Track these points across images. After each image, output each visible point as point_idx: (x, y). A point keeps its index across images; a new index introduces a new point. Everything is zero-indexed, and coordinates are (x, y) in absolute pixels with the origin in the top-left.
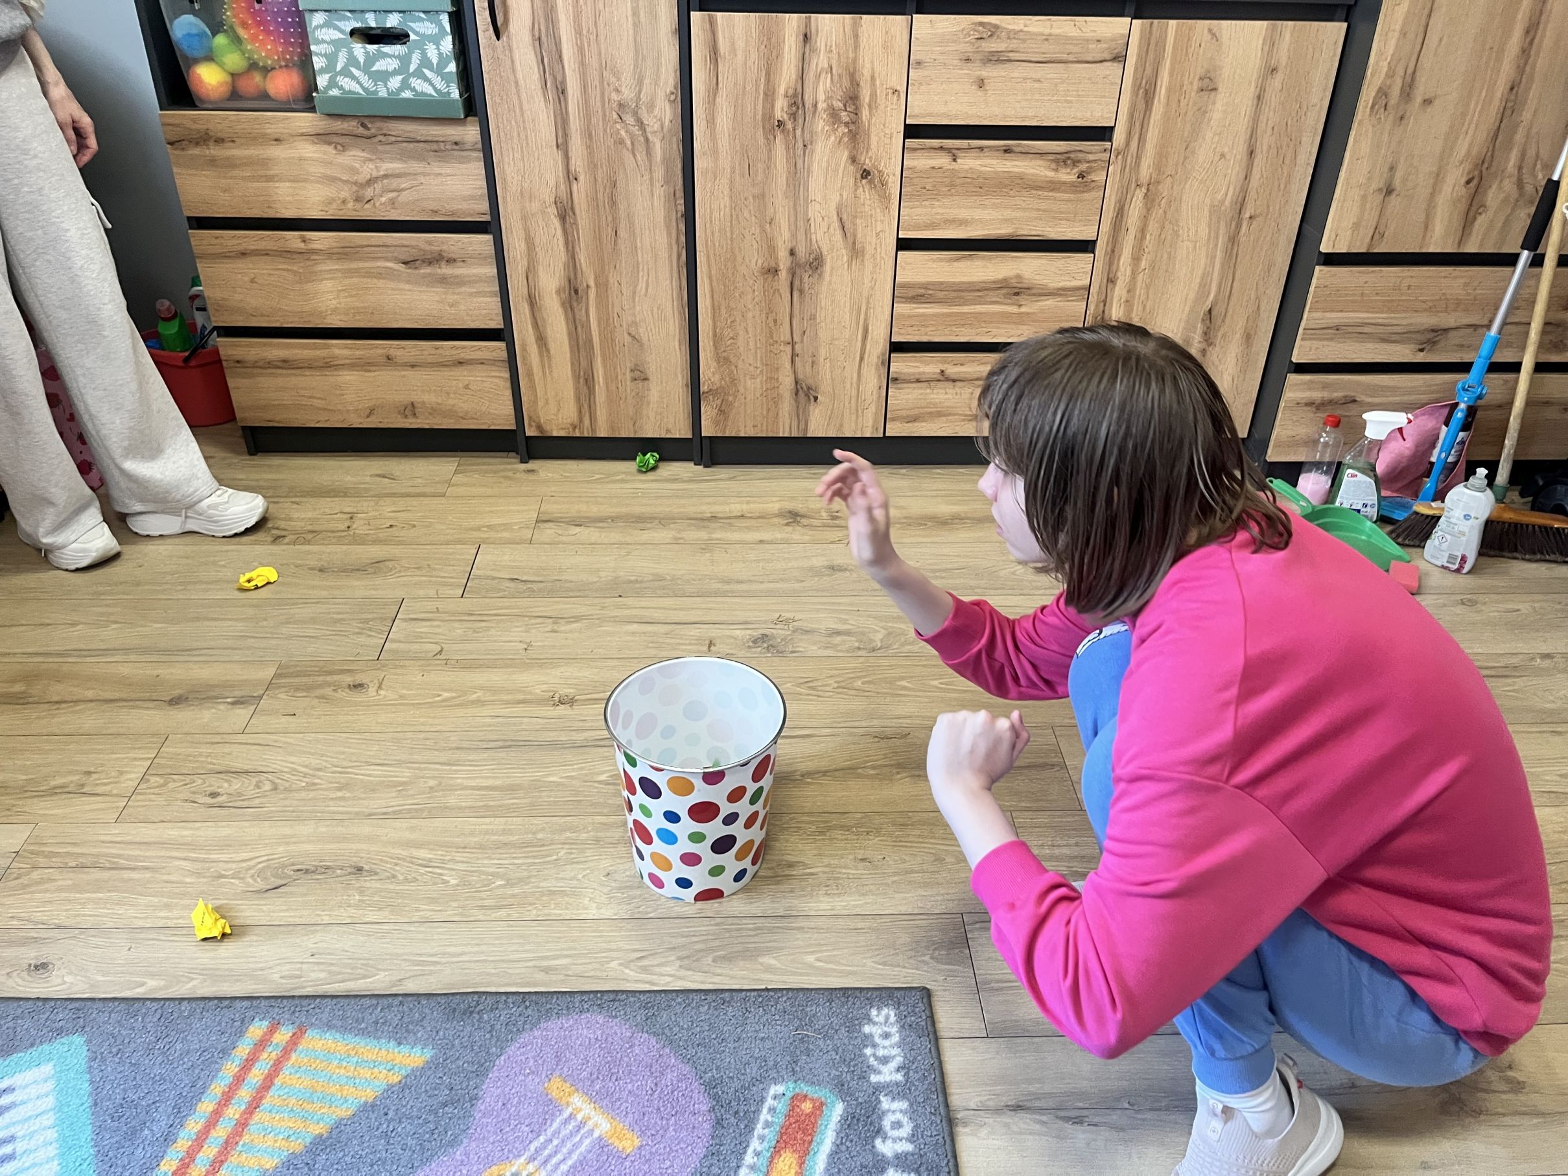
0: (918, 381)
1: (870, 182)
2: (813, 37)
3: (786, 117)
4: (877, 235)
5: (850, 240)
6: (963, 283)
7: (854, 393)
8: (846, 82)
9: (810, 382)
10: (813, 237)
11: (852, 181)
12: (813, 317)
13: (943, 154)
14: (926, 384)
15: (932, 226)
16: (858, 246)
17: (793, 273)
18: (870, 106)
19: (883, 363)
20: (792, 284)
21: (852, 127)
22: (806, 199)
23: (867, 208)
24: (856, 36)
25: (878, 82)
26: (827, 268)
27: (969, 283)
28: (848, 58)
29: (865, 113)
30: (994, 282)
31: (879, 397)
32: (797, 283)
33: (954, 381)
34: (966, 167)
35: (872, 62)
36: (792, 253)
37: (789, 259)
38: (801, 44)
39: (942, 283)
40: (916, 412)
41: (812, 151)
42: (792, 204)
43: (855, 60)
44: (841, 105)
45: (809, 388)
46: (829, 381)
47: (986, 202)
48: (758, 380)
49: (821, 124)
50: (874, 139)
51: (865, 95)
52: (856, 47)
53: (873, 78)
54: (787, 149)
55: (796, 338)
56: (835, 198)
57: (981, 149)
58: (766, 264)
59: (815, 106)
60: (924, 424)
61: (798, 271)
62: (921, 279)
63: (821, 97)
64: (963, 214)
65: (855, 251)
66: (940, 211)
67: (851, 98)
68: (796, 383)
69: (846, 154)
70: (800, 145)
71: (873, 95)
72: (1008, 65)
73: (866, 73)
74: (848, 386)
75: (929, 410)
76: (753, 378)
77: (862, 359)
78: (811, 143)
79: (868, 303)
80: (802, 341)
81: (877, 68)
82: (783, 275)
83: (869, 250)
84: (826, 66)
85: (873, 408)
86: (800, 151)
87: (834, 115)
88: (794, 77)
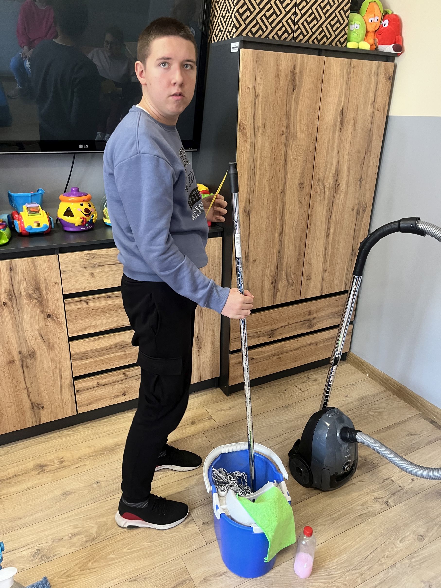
0: (88, 389)
1: (52, 319)
2: (15, 268)
3: (7, 301)
4: (59, 338)
5: (47, 343)
6: (100, 348)
7: (60, 401)
8: (33, 283)
9: (39, 402)
10: (29, 345)
11: (43, 320)
12: (35, 376)
13: (82, 302)
14: (92, 389)
15: (82, 330)
16: (51, 344)
17: (22, 361)
18: (46, 291)
19: (71, 386)
20: (22, 365)
21: (39, 299)
22: (23, 331)
23: (52, 329)
24: (35, 266)
25: (48, 281)
26: (38, 355)
27: (103, 348)
28: (32, 274)
29: (44, 293)
30: (113, 345)
31: (72, 400)
32: (25, 364)
33: (104, 385)
34: (93, 306)
35: (44, 274)
36: (20, 353)
37: (20, 355)
38: (9, 271)
39: (91, 350)
40: (90, 401)
41: (22, 312)
42: (16, 334)
43: (36, 274)
44: (33, 292)
45: (38, 404)
46: (48, 399)
47: (104, 317)
48: (13, 407)
49: (24, 301)
50: (50, 303)
51: (43, 287)
52: (36, 269)
53: (45, 280)
54: (10, 312)
55: (28, 386)
56: (37, 327)
57: (98, 298)
58: (8, 360)
59: (21, 294)
60: (94, 405)
61: (24, 359)
62: (82, 351)
63: (23, 290)
64: (95, 323)
65: (50, 346)
66: (84, 324)
67: (37, 289)
68: (32, 403)
69: (39, 310)
70: (16, 310)
71: (47, 286)
72: (103, 267)
73: (42, 278)
74: (57, 399)
75: (95, 399)
76: (9, 407)
77: (61, 387)
78: (21, 308)
79: (60, 365)
80: (31, 387)
81: (47, 276)
82: (18, 362)
83: (56, 344)
84: (23, 278)
85: (70, 405)
86: (16, 313)
87: (30, 296)
88: (8, 284)
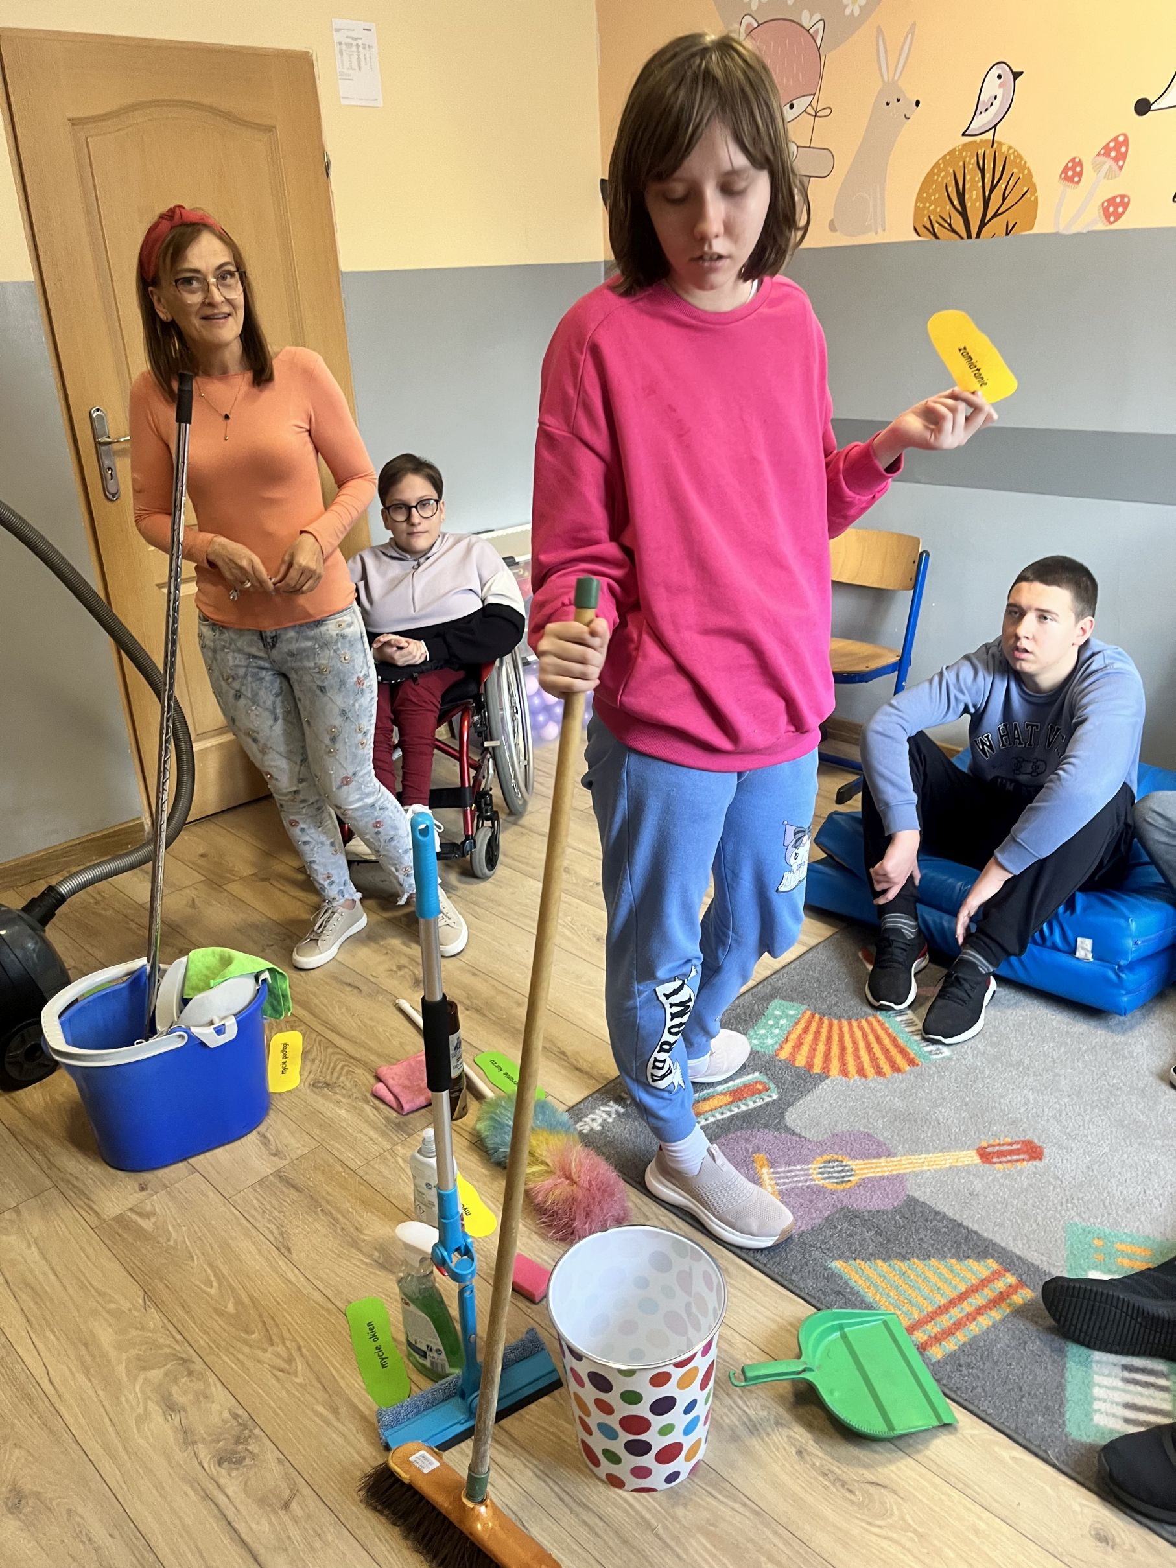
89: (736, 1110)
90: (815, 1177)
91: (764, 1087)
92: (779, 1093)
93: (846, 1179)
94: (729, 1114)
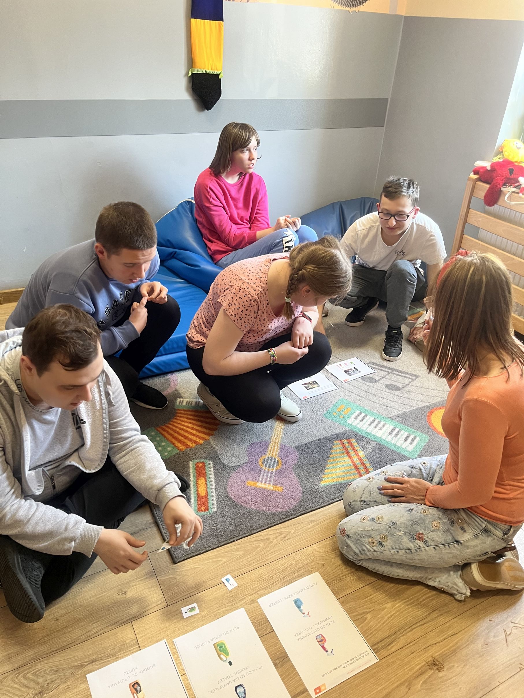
89: (213, 479)
90: (270, 470)
91: (201, 463)
92: (209, 460)
93: (276, 461)
94: (213, 483)
